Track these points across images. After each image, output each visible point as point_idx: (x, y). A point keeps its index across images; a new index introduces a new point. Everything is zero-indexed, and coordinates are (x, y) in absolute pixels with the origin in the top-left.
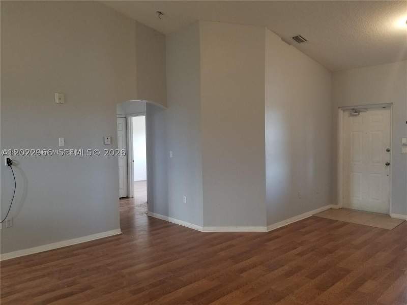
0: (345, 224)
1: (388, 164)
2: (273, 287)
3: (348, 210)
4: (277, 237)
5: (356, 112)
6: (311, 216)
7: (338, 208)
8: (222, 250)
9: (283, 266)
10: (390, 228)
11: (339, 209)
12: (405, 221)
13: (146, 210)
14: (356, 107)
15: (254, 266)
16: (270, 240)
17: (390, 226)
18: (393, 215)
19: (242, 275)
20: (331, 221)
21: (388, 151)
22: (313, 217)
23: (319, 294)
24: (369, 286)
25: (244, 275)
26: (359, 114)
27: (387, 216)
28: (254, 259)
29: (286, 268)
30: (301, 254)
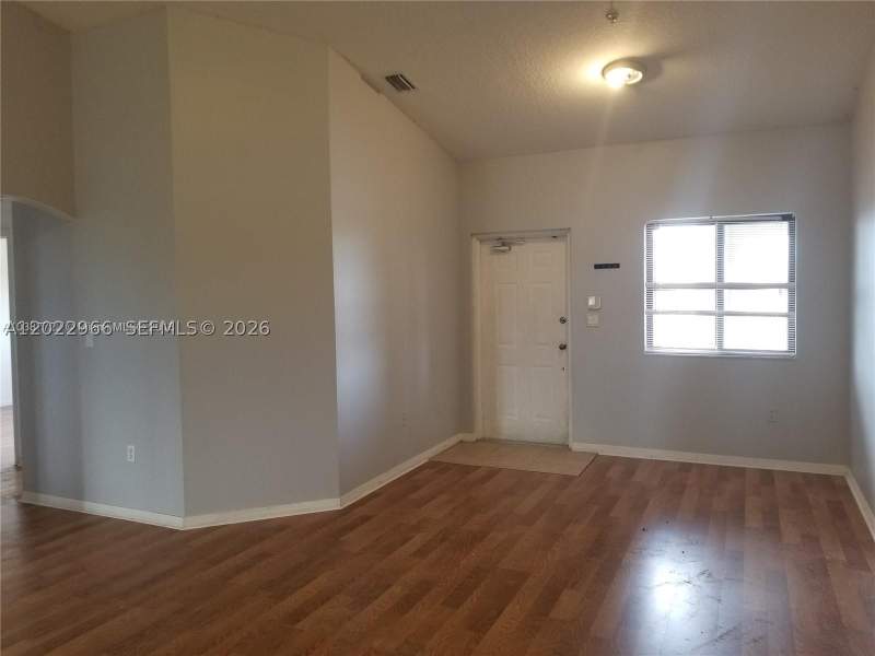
0: (492, 473)
1: (563, 347)
2: (376, 644)
3: (492, 443)
4: (365, 519)
5: (504, 245)
6: (426, 461)
7: (474, 439)
8: (239, 570)
9: (389, 586)
10: (577, 473)
11: (477, 441)
12: (597, 455)
13: (13, 488)
14: (503, 236)
15: (324, 598)
16: (351, 527)
17: (575, 469)
18: (576, 446)
19: (299, 626)
20: (467, 470)
21: (563, 321)
22: (431, 464)
23: (478, 643)
24: (568, 603)
25: (305, 624)
26: (510, 249)
27: (564, 448)
28: (322, 581)
29: (397, 590)
30: (421, 552)
